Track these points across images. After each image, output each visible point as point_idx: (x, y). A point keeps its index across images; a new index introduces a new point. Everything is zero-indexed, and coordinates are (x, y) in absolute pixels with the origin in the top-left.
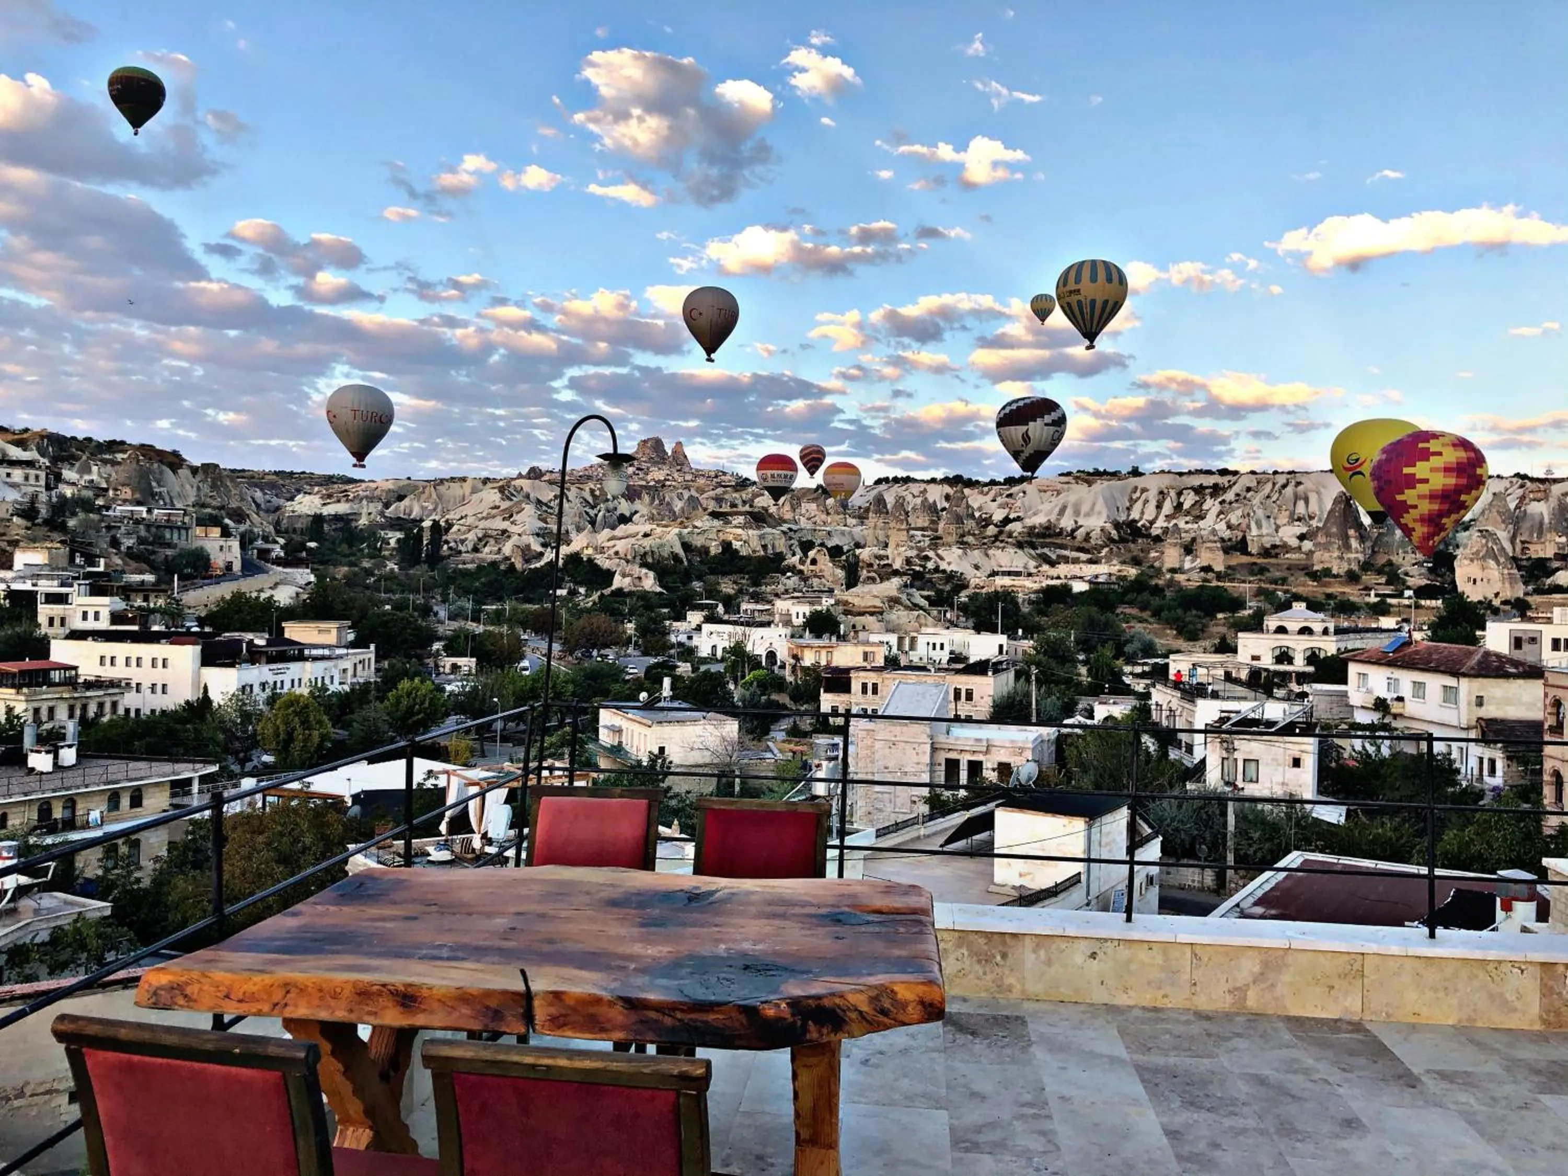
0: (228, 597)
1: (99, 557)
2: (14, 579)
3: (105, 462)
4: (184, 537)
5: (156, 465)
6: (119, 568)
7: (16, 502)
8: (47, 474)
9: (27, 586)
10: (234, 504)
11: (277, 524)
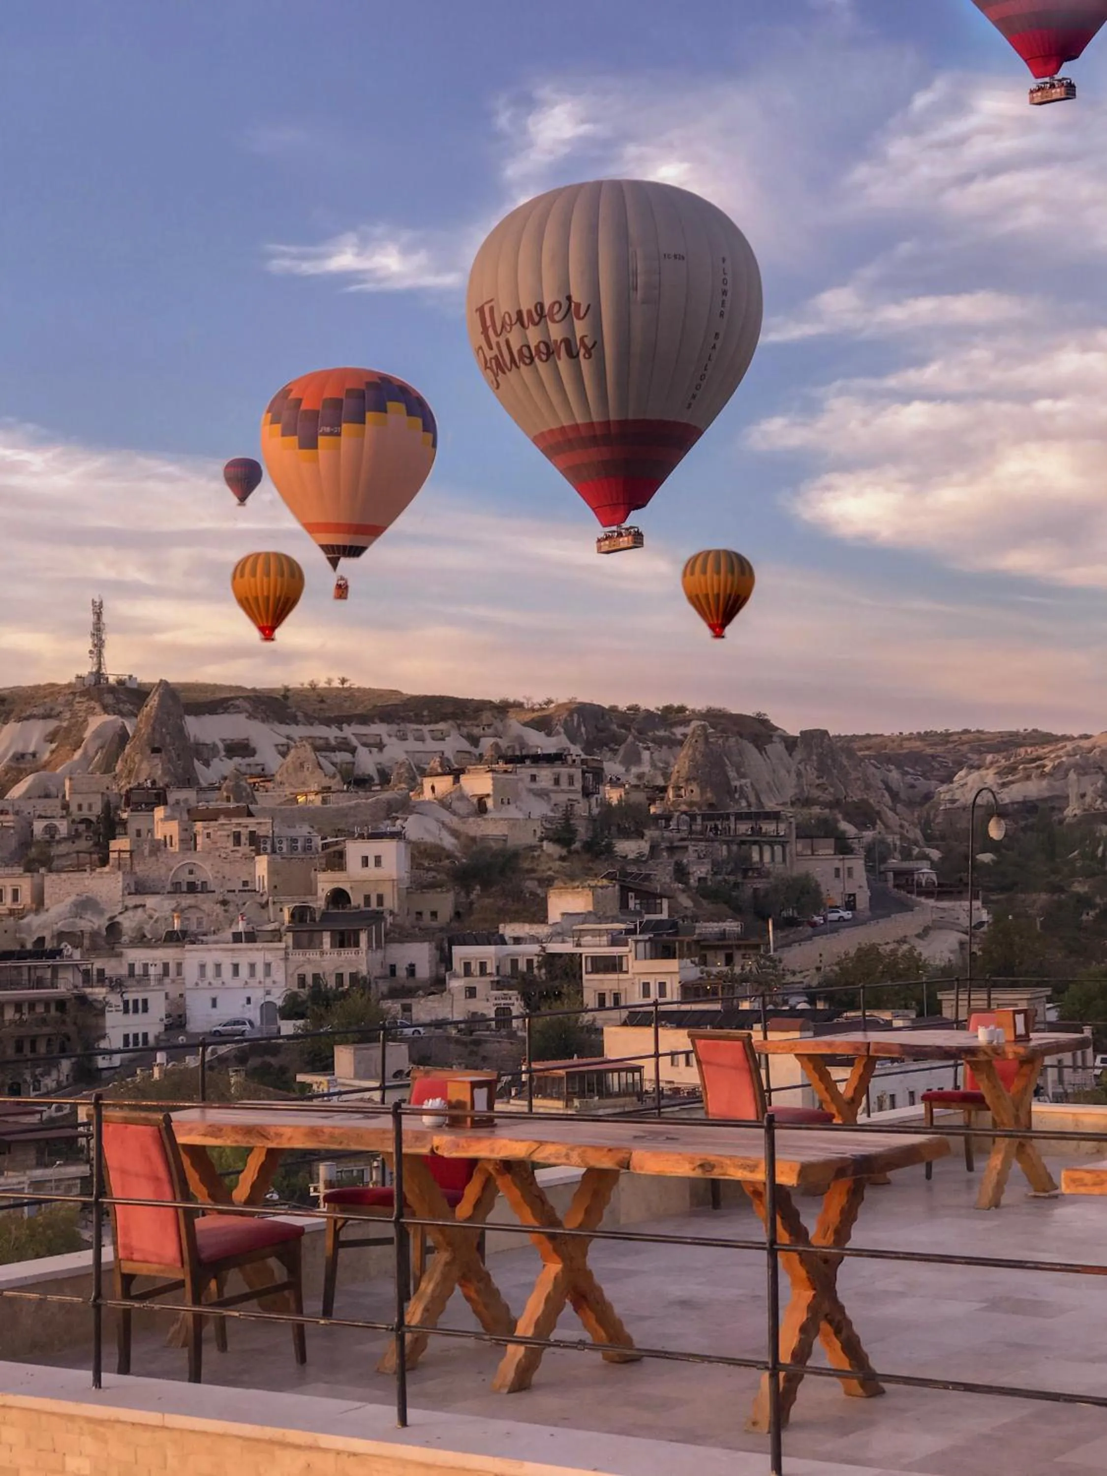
0: (852, 952)
1: (661, 897)
2: (550, 938)
3: (660, 742)
4: (779, 857)
5: (732, 741)
6: (689, 913)
7: (545, 818)
8: (584, 772)
9: (567, 948)
10: (855, 796)
11: (925, 825)
